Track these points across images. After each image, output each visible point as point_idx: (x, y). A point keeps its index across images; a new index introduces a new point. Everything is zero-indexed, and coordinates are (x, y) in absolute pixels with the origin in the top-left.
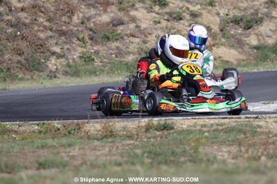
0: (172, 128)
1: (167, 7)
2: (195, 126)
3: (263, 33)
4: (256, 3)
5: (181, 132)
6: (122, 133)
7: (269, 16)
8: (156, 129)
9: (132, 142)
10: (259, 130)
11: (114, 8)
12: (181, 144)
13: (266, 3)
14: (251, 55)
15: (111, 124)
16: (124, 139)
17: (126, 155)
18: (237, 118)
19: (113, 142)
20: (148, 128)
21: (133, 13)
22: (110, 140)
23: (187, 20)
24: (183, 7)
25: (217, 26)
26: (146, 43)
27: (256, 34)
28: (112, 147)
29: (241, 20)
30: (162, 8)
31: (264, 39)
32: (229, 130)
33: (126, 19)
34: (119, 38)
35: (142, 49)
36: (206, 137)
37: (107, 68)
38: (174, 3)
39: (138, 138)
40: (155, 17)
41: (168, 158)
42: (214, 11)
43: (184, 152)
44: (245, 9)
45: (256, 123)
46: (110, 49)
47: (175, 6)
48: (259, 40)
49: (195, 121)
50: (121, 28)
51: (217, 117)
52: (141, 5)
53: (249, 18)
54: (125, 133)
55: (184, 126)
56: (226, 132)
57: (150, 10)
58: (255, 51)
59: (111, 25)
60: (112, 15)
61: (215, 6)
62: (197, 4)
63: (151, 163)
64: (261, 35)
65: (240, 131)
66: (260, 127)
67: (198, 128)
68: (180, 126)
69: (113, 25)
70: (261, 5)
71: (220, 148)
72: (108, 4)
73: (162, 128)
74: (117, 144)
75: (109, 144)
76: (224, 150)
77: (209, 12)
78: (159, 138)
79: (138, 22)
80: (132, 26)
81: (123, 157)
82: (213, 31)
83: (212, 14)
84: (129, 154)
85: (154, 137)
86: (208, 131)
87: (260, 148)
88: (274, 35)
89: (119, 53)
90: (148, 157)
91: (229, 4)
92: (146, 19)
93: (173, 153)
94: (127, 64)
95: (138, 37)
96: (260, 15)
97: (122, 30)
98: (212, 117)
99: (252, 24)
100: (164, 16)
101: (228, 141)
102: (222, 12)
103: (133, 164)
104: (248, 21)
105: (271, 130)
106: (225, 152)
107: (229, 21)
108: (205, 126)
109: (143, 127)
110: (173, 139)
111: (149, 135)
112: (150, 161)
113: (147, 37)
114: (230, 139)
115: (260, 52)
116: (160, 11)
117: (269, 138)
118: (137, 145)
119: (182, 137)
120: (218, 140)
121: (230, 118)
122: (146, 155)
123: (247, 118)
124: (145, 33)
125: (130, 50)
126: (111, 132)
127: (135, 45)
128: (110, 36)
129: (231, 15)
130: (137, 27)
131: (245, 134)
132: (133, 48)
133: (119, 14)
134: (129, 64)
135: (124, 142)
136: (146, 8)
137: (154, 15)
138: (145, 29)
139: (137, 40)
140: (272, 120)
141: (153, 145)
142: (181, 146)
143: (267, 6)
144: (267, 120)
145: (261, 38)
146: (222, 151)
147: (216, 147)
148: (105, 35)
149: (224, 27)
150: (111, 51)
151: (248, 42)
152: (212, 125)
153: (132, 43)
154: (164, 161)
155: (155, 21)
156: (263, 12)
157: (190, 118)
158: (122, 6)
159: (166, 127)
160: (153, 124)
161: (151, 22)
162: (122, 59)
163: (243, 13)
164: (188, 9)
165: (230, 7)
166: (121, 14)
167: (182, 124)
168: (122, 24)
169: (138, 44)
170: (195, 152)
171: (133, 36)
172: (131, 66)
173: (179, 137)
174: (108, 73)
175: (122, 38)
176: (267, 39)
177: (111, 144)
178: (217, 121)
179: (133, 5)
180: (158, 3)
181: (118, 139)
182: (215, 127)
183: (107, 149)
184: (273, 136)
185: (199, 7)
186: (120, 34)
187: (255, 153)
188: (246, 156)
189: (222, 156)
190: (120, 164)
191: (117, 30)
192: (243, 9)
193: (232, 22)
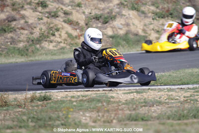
0: (50, 99)
1: (47, 8)
2: (66, 97)
3: (116, 27)
4: (111, 5)
5: (56, 102)
6: (13, 103)
7: (120, 14)
8: (38, 100)
9: (20, 109)
10: (112, 100)
11: (8, 9)
12: (56, 111)
13: (118, 5)
14: (107, 42)
15: (5, 96)
16: (15, 108)
17: (16, 120)
18: (96, 91)
19: (7, 110)
20: (33, 99)
21: (23, 12)
22: (5, 108)
23: (62, 17)
24: (58, 8)
25: (84, 22)
26: (32, 34)
27: (111, 27)
28: (7, 113)
29: (101, 17)
30: (43, 9)
31: (117, 30)
32: (91, 100)
33: (17, 16)
34: (13, 30)
35: (29, 39)
36: (75, 106)
37: (4, 52)
38: (52, 5)
39: (25, 106)
40: (39, 15)
41: (46, 123)
42: (81, 11)
43: (59, 117)
44: (103, 9)
45: (110, 94)
46: (6, 38)
47: (53, 7)
48: (113, 32)
49: (67, 93)
50: (14, 23)
51: (83, 90)
52: (29, 6)
53: (106, 16)
54: (16, 103)
55: (59, 97)
56: (88, 102)
57: (35, 10)
58: (111, 39)
59: (7, 21)
60: (7, 14)
61: (82, 7)
62: (69, 5)
63: (34, 126)
64: (115, 27)
65: (99, 101)
66: (113, 97)
67: (69, 98)
68: (56, 97)
69: (9, 21)
70: (114, 6)
71: (84, 114)
72: (4, 6)
73: (43, 99)
74: (10, 111)
75: (4, 112)
76: (87, 115)
77: (77, 11)
78: (40, 107)
79: (26, 19)
80: (22, 22)
81: (14, 121)
82: (80, 25)
83: (79, 13)
84: (18, 119)
85: (37, 106)
86: (76, 101)
87: (112, 114)
88: (124, 27)
89: (13, 41)
90: (32, 121)
91: (92, 5)
92: (32, 17)
93: (50, 118)
94: (19, 49)
95: (27, 30)
96: (114, 14)
97: (15, 25)
98: (79, 90)
99: (108, 20)
100: (45, 14)
101: (90, 108)
102: (87, 11)
103: (21, 127)
104: (106, 18)
105: (121, 100)
106: (88, 117)
107: (92, 18)
108: (73, 97)
109: (29, 98)
110: (51, 107)
111: (33, 104)
112: (34, 124)
113: (33, 30)
114: (91, 107)
115: (114, 40)
116: (43, 11)
117: (120, 105)
118: (24, 112)
119: (57, 106)
120: (83, 107)
121: (92, 91)
122: (30, 120)
123: (104, 90)
124: (31, 27)
125: (20, 39)
126: (5, 102)
127: (24, 35)
128: (7, 29)
129: (93, 14)
130: (26, 22)
131: (102, 103)
132: (23, 37)
133: (13, 13)
134: (20, 49)
135: (15, 110)
136: (32, 9)
137: (38, 13)
138: (32, 24)
139: (26, 32)
140: (121, 92)
141: (36, 112)
142: (56, 113)
143: (119, 6)
144: (118, 92)
145: (114, 29)
146: (85, 116)
147: (81, 113)
148: (2, 28)
149: (88, 23)
150: (7, 40)
151: (106, 33)
152: (79, 96)
153: (23, 34)
154: (43, 125)
155: (38, 18)
156: (116, 11)
157: (64, 90)
158: (15, 7)
159: (45, 99)
160: (36, 97)
161: (36, 19)
162: (15, 46)
163: (101, 12)
164: (62, 9)
165: (92, 8)
166: (14, 13)
167: (57, 96)
168: (15, 20)
169: (27, 34)
170: (66, 118)
171: (23, 29)
172: (22, 50)
173: (55, 106)
174: (5, 56)
175: (15, 30)
176: (119, 30)
177: (6, 112)
178: (82, 93)
179: (23, 7)
180: (40, 5)
181: (11, 108)
182: (81, 98)
183: (3, 115)
184: (122, 105)
185: (70, 7)
186: (13, 28)
187: (109, 118)
188: (102, 120)
189: (86, 119)
190: (11, 128)
191: (11, 25)
192: (101, 9)
193: (94, 18)
